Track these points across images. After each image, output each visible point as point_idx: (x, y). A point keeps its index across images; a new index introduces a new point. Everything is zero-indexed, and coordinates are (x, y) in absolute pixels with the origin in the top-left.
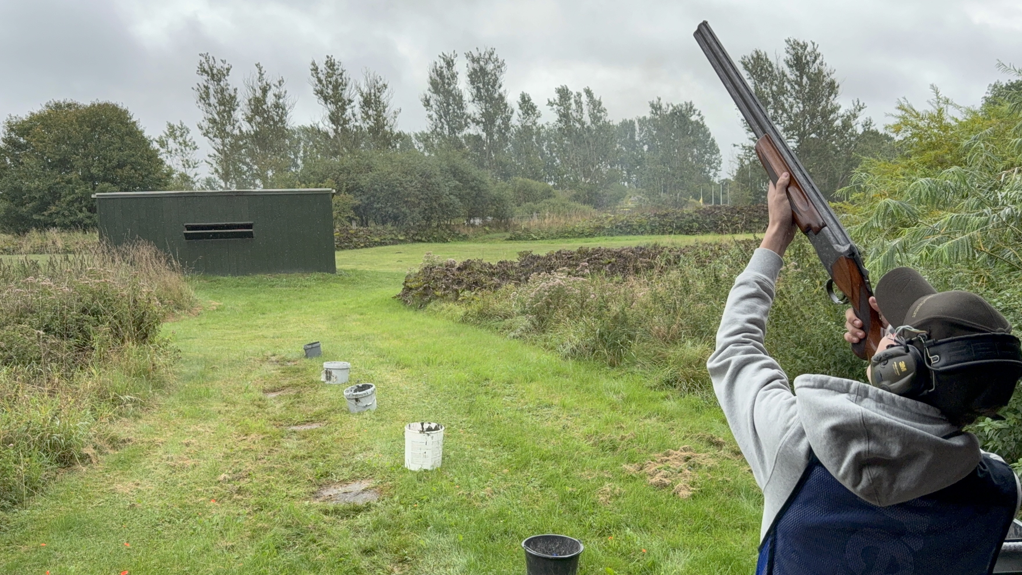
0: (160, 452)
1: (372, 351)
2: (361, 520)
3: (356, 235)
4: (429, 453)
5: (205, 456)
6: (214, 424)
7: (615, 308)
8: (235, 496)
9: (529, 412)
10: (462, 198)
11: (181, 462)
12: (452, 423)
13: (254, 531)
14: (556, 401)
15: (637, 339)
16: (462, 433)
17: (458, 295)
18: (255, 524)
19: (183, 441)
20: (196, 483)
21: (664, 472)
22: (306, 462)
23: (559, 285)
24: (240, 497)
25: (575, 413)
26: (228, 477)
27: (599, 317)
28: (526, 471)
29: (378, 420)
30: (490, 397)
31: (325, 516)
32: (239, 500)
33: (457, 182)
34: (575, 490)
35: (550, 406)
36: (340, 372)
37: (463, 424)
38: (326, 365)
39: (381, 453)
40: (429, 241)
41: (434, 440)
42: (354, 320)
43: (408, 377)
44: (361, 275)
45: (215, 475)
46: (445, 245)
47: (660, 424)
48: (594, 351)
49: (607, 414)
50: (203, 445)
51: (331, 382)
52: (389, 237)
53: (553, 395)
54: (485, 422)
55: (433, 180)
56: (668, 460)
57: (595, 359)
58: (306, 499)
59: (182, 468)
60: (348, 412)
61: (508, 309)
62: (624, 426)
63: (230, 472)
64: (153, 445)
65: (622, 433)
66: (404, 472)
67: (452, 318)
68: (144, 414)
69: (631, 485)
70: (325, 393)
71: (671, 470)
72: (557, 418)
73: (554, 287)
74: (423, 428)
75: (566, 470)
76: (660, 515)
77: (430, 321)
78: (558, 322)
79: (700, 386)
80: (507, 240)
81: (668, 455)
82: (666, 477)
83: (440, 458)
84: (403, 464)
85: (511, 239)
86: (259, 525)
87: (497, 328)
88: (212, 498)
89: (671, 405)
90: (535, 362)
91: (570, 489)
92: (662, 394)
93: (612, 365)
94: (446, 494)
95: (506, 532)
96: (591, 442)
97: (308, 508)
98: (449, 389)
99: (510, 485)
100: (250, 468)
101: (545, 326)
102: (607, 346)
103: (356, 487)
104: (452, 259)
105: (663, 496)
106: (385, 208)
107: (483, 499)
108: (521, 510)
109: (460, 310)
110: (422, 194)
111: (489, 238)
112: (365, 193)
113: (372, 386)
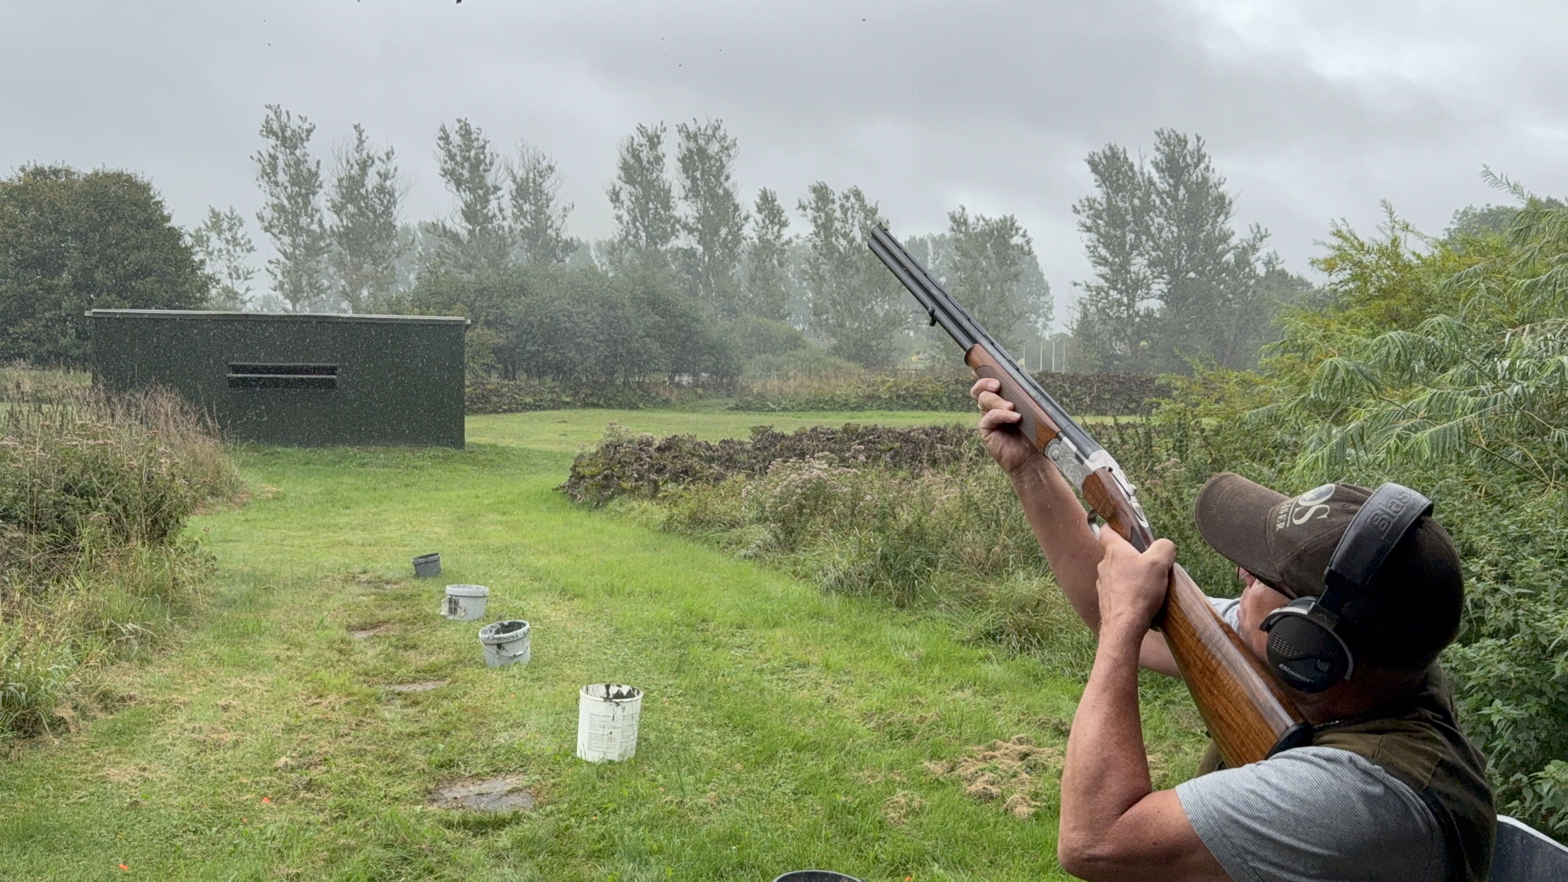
0: (181, 719)
1: (522, 571)
2: (504, 839)
3: (497, 393)
4: (617, 734)
5: (254, 728)
6: (269, 678)
7: (906, 517)
8: (303, 794)
9: (773, 674)
10: (664, 342)
11: (215, 736)
12: (653, 687)
13: (334, 851)
14: (814, 659)
15: (940, 565)
16: (667, 704)
17: (656, 489)
18: (335, 839)
19: (219, 703)
20: (240, 770)
21: (988, 776)
22: (418, 743)
23: (819, 477)
24: (310, 795)
25: (846, 678)
26: (291, 762)
27: (881, 530)
28: (771, 768)
29: (532, 680)
30: (711, 649)
31: (447, 832)
32: (309, 800)
33: (658, 318)
34: (850, 799)
35: (804, 665)
36: (472, 601)
37: (669, 689)
38: (450, 590)
39: (538, 732)
40: (610, 406)
41: (626, 713)
42: (492, 523)
43: (579, 613)
44: (503, 453)
45: (271, 758)
46: (634, 413)
47: (979, 699)
48: (872, 581)
49: (896, 682)
50: (251, 709)
51: (457, 618)
52: (549, 396)
53: (809, 648)
54: (703, 688)
55: (619, 313)
56: (995, 757)
57: (875, 594)
58: (417, 803)
59: (217, 746)
60: (484, 665)
61: (734, 513)
62: (922, 700)
63: (294, 754)
64: (169, 708)
65: (920, 712)
66: (576, 763)
67: (646, 525)
68: (156, 656)
69: (937, 796)
70: (449, 634)
71: (999, 772)
72: (818, 684)
73: (810, 481)
74: (608, 694)
75: (834, 768)
76: (986, 844)
77: (611, 527)
78: (816, 535)
79: (1039, 642)
80: (730, 409)
81: (993, 748)
82: (992, 784)
83: (634, 743)
84: (574, 750)
85: (737, 408)
86: (342, 841)
87: (718, 543)
88: (266, 795)
89: (994, 671)
90: (779, 595)
91: (843, 799)
92: (981, 652)
93: (901, 605)
94: (644, 800)
95: (741, 865)
96: (872, 725)
97: (420, 818)
98: (646, 634)
99: (745, 789)
100: (326, 749)
101: (795, 541)
102: (892, 575)
103: (500, 785)
104: (649, 434)
105: (989, 812)
106: (544, 351)
107: (704, 811)
108: (764, 830)
109: (659, 513)
110: (603, 333)
111: (703, 406)
112: (513, 329)
113: (523, 624)
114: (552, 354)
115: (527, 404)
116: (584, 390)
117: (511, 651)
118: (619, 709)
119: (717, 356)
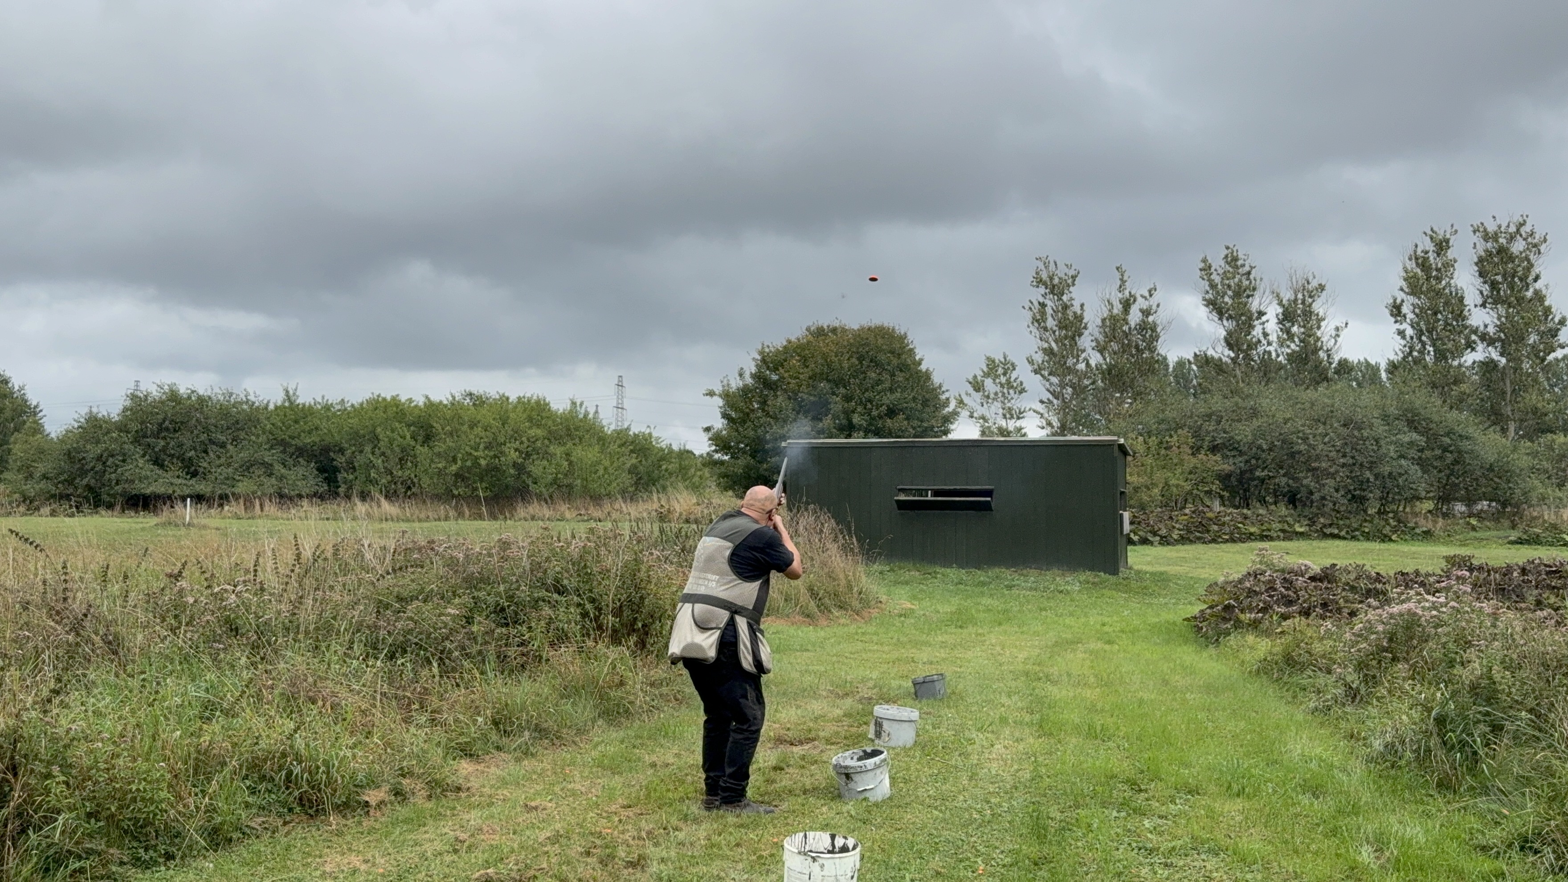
3: (1216, 520)
10: (1424, 465)
17: (1277, 623)
38: (877, 711)
41: (826, 873)
46: (1385, 546)
52: (1280, 526)
55: (1366, 433)
67: (1245, 664)
80: (1512, 542)
87: (1303, 690)
93: (1442, 786)
104: (1306, 562)
106: (1275, 477)
110: (1344, 456)
111: (1476, 539)
112: (1241, 454)
113: (882, 753)
114: (1284, 480)
115: (1251, 534)
116: (1322, 520)
117: (861, 784)
118: (816, 867)
119: (1496, 480)
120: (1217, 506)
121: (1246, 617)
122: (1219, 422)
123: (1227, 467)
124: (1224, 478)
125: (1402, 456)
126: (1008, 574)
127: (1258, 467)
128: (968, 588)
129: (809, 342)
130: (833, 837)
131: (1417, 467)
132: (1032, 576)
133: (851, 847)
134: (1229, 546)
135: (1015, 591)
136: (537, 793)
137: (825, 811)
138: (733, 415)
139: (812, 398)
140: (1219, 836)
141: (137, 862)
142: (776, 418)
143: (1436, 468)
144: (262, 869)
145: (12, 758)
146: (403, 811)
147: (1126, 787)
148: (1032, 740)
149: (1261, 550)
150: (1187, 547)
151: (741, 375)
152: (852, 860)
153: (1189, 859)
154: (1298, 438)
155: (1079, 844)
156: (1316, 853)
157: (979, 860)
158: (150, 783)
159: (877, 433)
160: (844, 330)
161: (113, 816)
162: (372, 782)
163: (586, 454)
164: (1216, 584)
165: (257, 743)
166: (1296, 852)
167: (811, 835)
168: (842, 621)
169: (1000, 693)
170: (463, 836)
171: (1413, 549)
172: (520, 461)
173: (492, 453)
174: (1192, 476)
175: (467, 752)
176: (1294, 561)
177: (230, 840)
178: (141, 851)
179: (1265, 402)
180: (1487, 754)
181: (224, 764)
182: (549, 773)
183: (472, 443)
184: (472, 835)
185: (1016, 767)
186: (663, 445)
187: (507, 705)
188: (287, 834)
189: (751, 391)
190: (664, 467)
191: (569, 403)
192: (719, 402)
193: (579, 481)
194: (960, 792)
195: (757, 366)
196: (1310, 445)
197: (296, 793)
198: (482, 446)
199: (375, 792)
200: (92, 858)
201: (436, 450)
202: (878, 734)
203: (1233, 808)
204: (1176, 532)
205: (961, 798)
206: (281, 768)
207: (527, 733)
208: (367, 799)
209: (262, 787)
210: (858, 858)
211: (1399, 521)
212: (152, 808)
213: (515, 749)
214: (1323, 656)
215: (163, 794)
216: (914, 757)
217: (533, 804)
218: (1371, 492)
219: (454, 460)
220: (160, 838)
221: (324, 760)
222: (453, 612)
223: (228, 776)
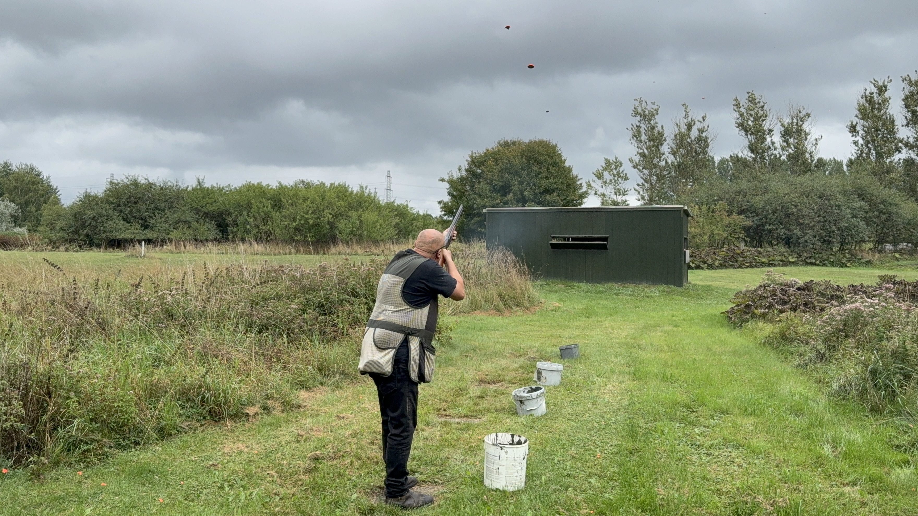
3: (742, 255)
4: (502, 470)
23: (857, 309)
36: (550, 373)
38: (539, 365)
46: (843, 270)
51: (541, 383)
52: (780, 258)
55: (833, 202)
104: (795, 279)
106: (777, 229)
110: (819, 216)
111: (898, 265)
112: (758, 214)
113: (541, 389)
114: (783, 231)
115: (763, 263)
116: (805, 254)
117: (529, 406)
118: (503, 452)
119: (912, 230)
120: (742, 246)
121: (759, 311)
122: (745, 196)
123: (748, 223)
124: (746, 229)
125: (854, 216)
126: (616, 286)
127: (766, 223)
128: (593, 295)
129: (499, 150)
130: (513, 436)
131: (864, 223)
132: (631, 288)
133: (523, 442)
134: (749, 270)
135: (620, 296)
136: (344, 409)
137: (509, 421)
138: (455, 193)
139: (500, 183)
140: (739, 438)
141: (119, 446)
142: (480, 196)
143: (875, 223)
144: (188, 451)
145: (48, 388)
146: (268, 419)
147: (684, 410)
148: (629, 382)
149: (768, 272)
150: (723, 270)
151: (459, 170)
152: (524, 449)
153: (721, 451)
154: (792, 205)
155: (656, 442)
156: (797, 449)
157: (598, 450)
158: (125, 402)
159: (539, 204)
160: (520, 143)
161: (104, 421)
162: (251, 403)
163: (369, 216)
164: (741, 292)
165: (185, 380)
166: (785, 447)
167: (500, 434)
168: (518, 313)
169: (611, 355)
170: (302, 433)
171: (860, 271)
172: (332, 220)
173: (316, 216)
174: (728, 228)
175: (304, 386)
176: (787, 279)
177: (171, 435)
178: (121, 440)
179: (773, 184)
180: (901, 392)
181: (166, 392)
182: (350, 398)
183: (305, 210)
184: (308, 433)
185: (619, 397)
186: (415, 211)
187: (326, 360)
188: (203, 431)
189: (465, 179)
190: (415, 224)
191: (359, 187)
192: (447, 185)
193: (365, 232)
194: (586, 412)
195: (469, 164)
196: (798, 210)
197: (208, 408)
198: (310, 212)
199: (252, 408)
200: (94, 444)
201: (284, 214)
202: (539, 378)
203: (748, 423)
204: (718, 262)
205: (587, 415)
206: (198, 395)
207: (337, 376)
208: (247, 412)
209: (188, 405)
210: (527, 448)
211: (852, 255)
212: (126, 416)
213: (331, 385)
214: (804, 334)
215: (133, 409)
216: (560, 391)
217: (342, 415)
218: (834, 238)
219: (294, 220)
220: (131, 433)
221: (223, 390)
222: (294, 306)
223: (169, 398)
